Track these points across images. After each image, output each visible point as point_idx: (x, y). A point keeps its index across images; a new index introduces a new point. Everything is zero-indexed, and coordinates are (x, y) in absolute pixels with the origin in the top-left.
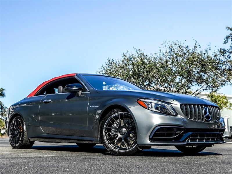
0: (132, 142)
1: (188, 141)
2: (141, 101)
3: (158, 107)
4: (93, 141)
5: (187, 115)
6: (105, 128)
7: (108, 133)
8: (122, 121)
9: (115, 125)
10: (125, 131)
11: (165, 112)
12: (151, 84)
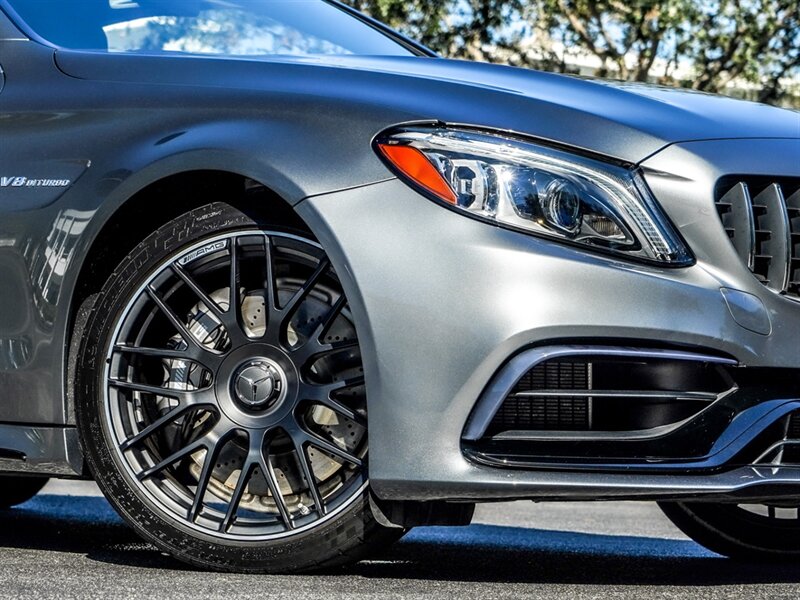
0: (326, 466)
1: (767, 471)
2: (404, 143)
3: (542, 195)
4: (19, 455)
5: (761, 268)
6: (117, 357)
7: (137, 395)
8: (254, 304)
9: (199, 332)
10: (276, 380)
11: (596, 241)
12: (497, 23)
